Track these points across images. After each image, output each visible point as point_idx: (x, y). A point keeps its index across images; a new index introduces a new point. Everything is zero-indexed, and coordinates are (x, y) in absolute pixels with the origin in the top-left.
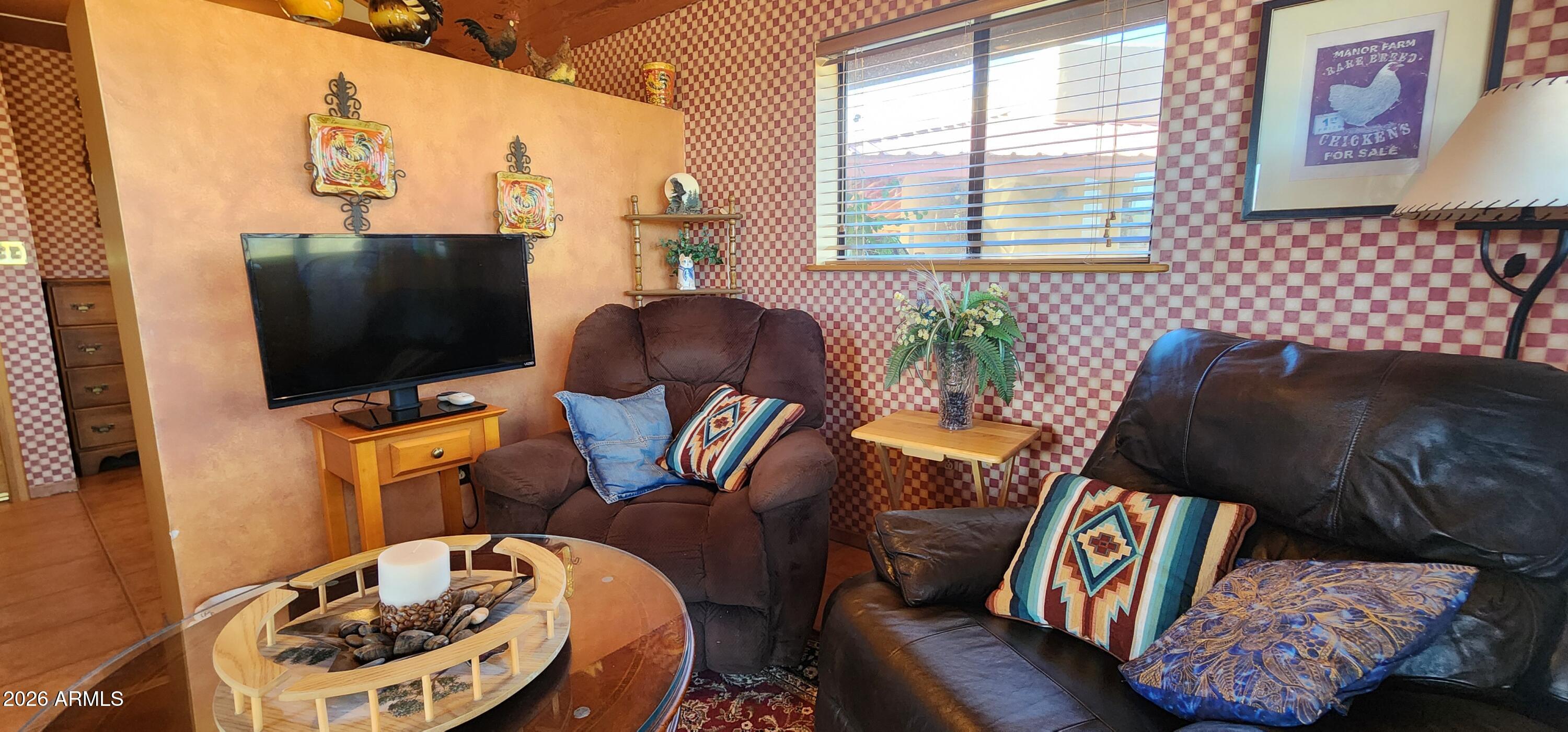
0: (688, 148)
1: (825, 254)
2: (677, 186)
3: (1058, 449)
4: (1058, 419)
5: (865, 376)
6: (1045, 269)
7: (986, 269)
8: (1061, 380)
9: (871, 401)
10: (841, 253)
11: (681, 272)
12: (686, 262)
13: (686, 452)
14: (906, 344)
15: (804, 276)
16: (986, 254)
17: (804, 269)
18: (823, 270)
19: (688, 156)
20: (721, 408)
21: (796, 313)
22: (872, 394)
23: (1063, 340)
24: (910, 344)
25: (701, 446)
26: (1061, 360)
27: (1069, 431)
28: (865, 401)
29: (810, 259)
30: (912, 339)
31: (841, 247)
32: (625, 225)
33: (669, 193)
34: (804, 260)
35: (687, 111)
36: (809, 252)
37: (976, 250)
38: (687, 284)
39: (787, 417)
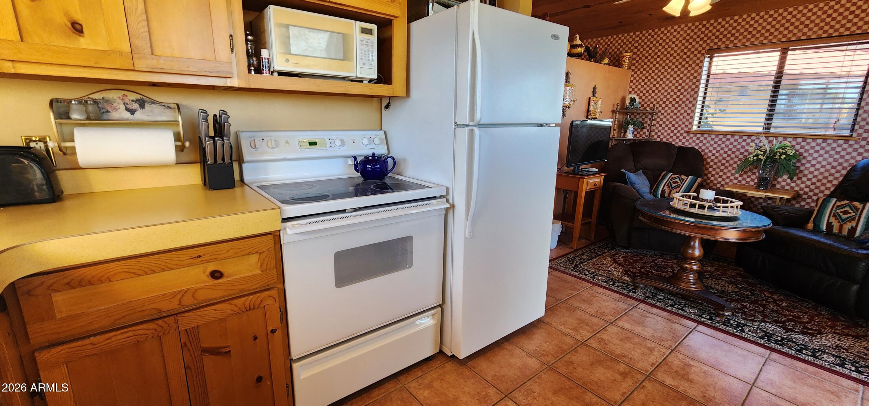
0: (631, 84)
1: (695, 128)
2: (633, 100)
3: (800, 199)
4: (802, 189)
5: (710, 172)
6: (805, 137)
7: (776, 136)
8: (805, 176)
9: (712, 181)
10: (699, 127)
11: (628, 131)
12: (631, 127)
13: (663, 191)
14: (752, 160)
15: (685, 135)
16: (772, 130)
17: (685, 132)
18: (695, 133)
19: (631, 87)
20: (672, 178)
21: (693, 148)
22: (712, 179)
23: (809, 162)
24: (754, 160)
25: (670, 189)
26: (806, 169)
27: (806, 193)
28: (708, 181)
29: (689, 129)
30: (755, 158)
31: (699, 125)
32: (611, 113)
33: (628, 102)
34: (686, 129)
35: (633, 70)
36: (690, 126)
37: (769, 129)
38: (630, 135)
39: (699, 182)
